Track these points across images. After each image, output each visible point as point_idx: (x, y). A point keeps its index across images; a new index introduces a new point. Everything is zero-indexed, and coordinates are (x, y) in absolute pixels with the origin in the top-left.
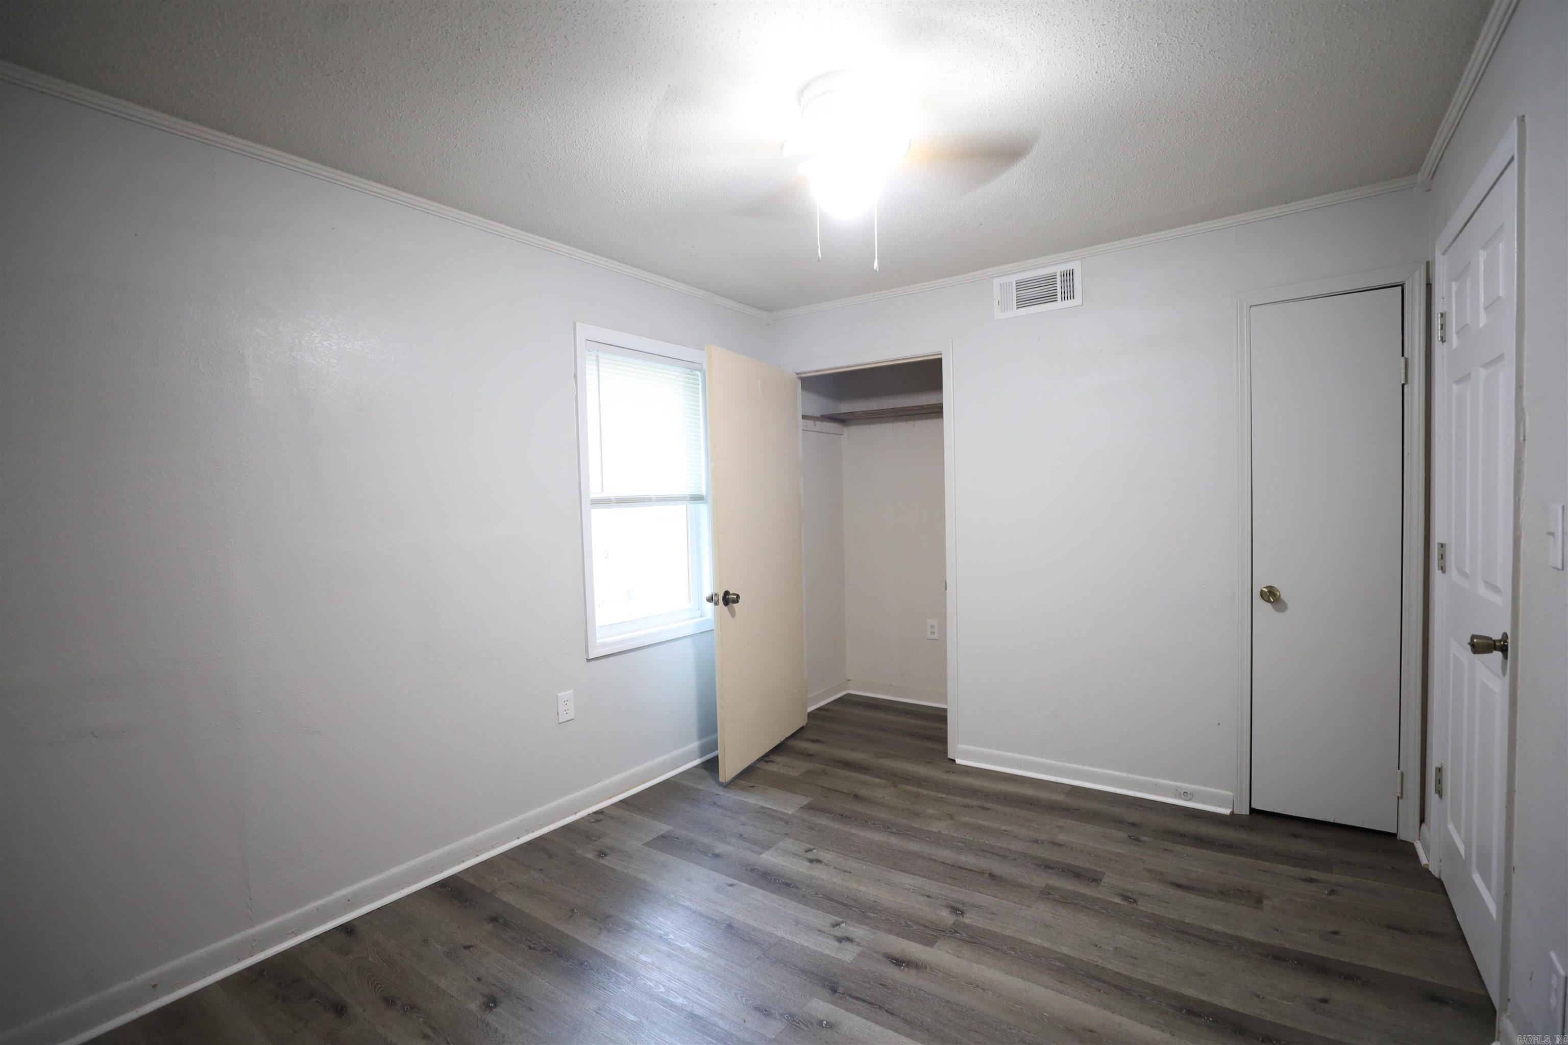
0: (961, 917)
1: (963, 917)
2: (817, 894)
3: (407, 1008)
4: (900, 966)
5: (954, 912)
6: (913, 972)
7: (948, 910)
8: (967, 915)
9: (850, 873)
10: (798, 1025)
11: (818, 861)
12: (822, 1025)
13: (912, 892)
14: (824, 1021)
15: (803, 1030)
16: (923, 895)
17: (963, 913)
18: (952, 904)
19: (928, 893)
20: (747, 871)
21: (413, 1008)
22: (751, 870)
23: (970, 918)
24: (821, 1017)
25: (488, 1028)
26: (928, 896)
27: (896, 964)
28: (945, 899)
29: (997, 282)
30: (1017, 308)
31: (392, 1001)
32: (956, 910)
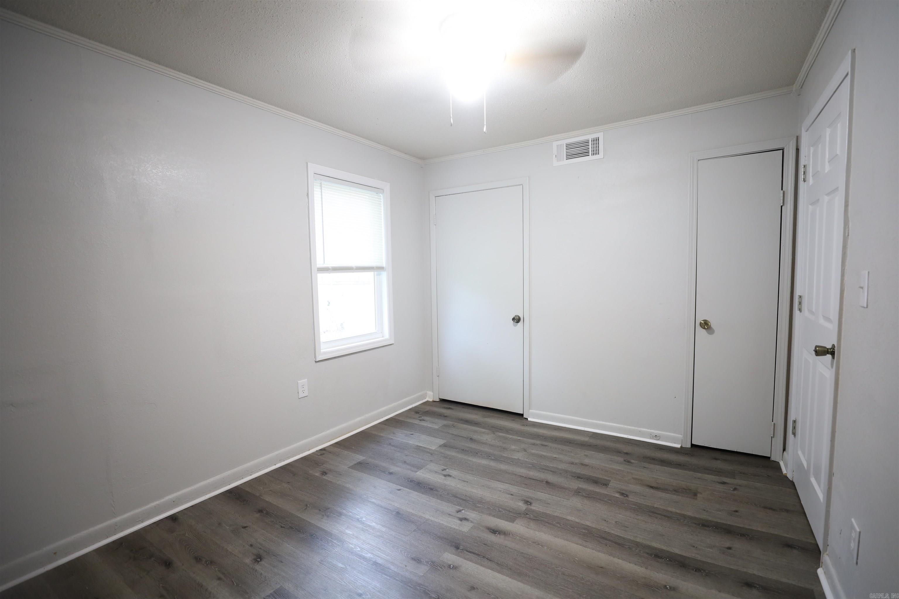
0: (530, 506)
1: (531, 506)
2: (448, 494)
3: (208, 563)
4: (495, 533)
5: (526, 503)
6: (502, 537)
7: (523, 502)
8: (533, 505)
9: (468, 482)
10: (436, 568)
11: (449, 476)
12: (450, 568)
13: (502, 492)
14: (451, 565)
15: (439, 570)
16: (509, 494)
17: (531, 504)
18: (525, 498)
19: (512, 493)
20: (408, 481)
21: (212, 562)
22: (411, 481)
23: (535, 506)
24: (450, 563)
25: (256, 573)
26: (512, 495)
27: (493, 533)
28: (521, 496)
29: (555, 144)
30: (566, 159)
31: (200, 559)
32: (527, 502)
